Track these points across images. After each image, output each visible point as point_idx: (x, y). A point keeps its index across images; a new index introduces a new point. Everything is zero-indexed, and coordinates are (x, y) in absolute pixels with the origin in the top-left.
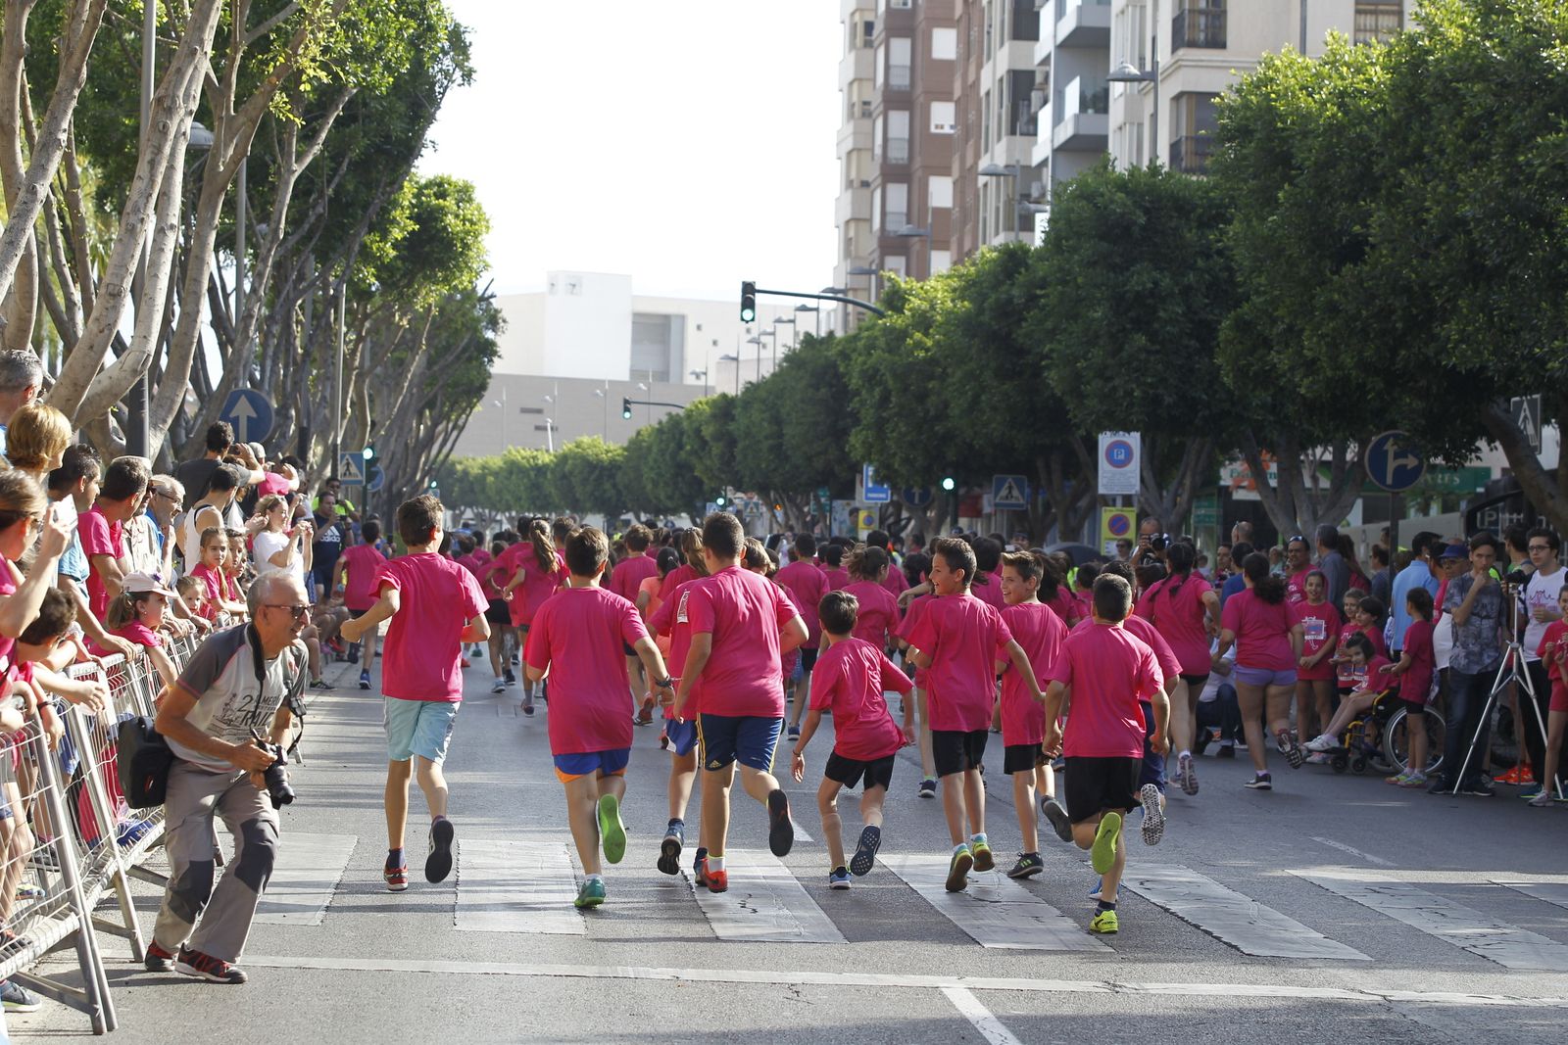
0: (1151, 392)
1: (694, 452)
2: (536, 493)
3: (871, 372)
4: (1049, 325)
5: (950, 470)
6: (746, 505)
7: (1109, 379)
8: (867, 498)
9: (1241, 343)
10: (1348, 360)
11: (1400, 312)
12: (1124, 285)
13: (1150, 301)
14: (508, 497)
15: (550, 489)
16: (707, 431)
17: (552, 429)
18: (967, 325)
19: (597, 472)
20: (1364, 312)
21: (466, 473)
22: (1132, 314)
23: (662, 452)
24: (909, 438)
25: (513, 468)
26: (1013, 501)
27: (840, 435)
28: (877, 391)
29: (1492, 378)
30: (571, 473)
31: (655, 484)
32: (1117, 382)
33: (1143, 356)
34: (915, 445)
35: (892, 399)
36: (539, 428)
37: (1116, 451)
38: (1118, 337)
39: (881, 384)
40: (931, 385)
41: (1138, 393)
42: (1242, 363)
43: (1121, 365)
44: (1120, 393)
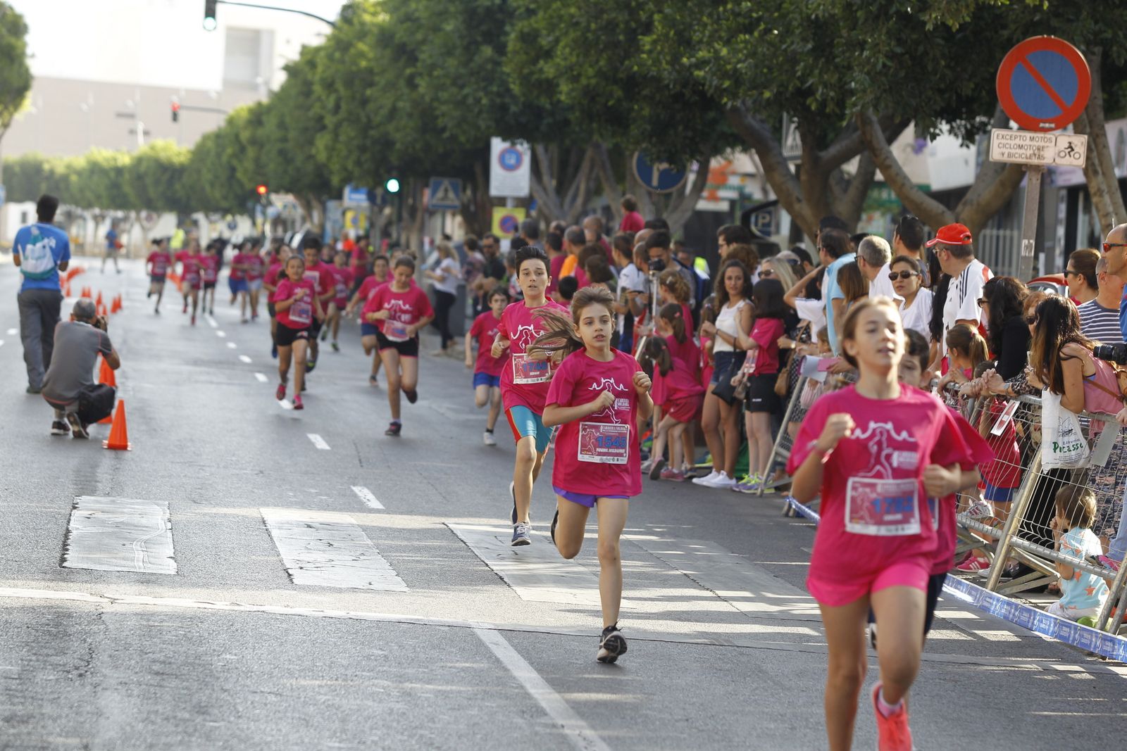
0: (498, 100)
1: (234, 155)
2: (115, 192)
3: (330, 80)
5: (395, 173)
7: (462, 87)
8: (350, 199)
9: (526, 53)
10: (591, 72)
11: (622, 26)
14: (89, 195)
15: (127, 189)
16: (245, 135)
17: (146, 133)
18: (385, 38)
19: (168, 175)
20: (593, 26)
21: (52, 172)
22: (484, 28)
23: (219, 155)
24: (356, 142)
25: (95, 169)
26: (448, 203)
27: (311, 142)
28: (333, 97)
29: (668, 85)
30: (145, 174)
32: (466, 91)
33: (489, 66)
34: (363, 149)
35: (344, 106)
36: (133, 132)
37: (507, 156)
38: (470, 48)
39: (336, 91)
40: (368, 92)
41: (484, 101)
42: (526, 71)
43: (472, 74)
44: (470, 101)
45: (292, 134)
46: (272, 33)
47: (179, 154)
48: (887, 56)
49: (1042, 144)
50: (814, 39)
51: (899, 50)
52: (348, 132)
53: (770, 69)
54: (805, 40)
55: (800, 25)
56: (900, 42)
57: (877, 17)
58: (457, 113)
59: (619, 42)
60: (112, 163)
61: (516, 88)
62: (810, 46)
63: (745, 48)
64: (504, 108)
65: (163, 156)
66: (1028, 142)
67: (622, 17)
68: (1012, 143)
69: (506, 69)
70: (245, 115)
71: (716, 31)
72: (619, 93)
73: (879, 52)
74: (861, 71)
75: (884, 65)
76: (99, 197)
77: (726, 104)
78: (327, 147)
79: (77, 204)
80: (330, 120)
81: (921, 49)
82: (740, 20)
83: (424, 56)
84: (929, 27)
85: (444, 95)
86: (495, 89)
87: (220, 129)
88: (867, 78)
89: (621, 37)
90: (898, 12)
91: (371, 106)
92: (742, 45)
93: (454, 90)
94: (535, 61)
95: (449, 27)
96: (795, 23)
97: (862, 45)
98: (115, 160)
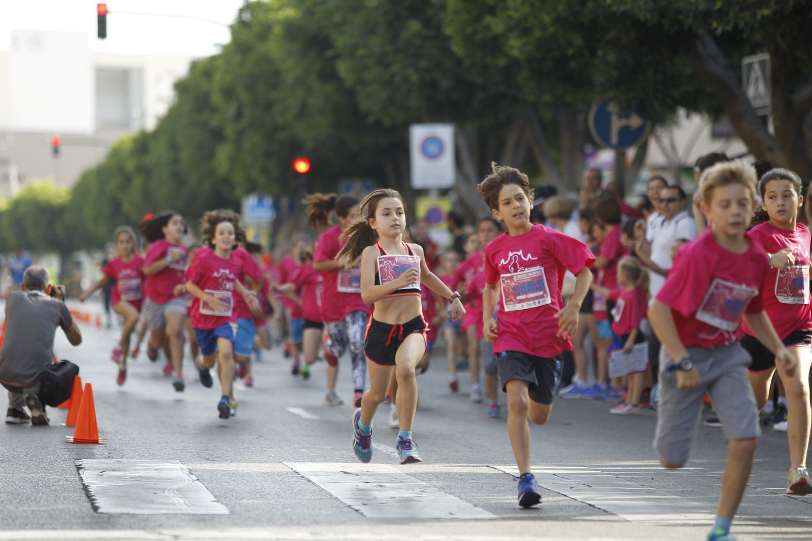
0: (427, 76)
1: (119, 188)
3: (228, 88)
4: (337, 18)
7: (387, 66)
9: (469, 12)
10: (547, 19)
15: (7, 235)
16: (130, 165)
17: (20, 178)
19: (47, 216)
27: (211, 155)
28: (233, 105)
30: (24, 217)
32: (395, 68)
34: (268, 155)
35: (246, 112)
36: (6, 178)
38: (394, 25)
39: (237, 98)
40: (273, 94)
41: (414, 78)
42: (469, 30)
43: (399, 51)
44: (398, 79)
45: (185, 154)
46: (141, 70)
47: (59, 194)
52: (253, 139)
58: (383, 94)
61: (458, 49)
64: (433, 85)
65: (42, 197)
72: (578, 40)
77: (716, 29)
78: (229, 159)
80: (230, 130)
85: (368, 76)
86: (424, 64)
87: (100, 164)
91: (276, 109)
93: (380, 70)
94: (479, 18)
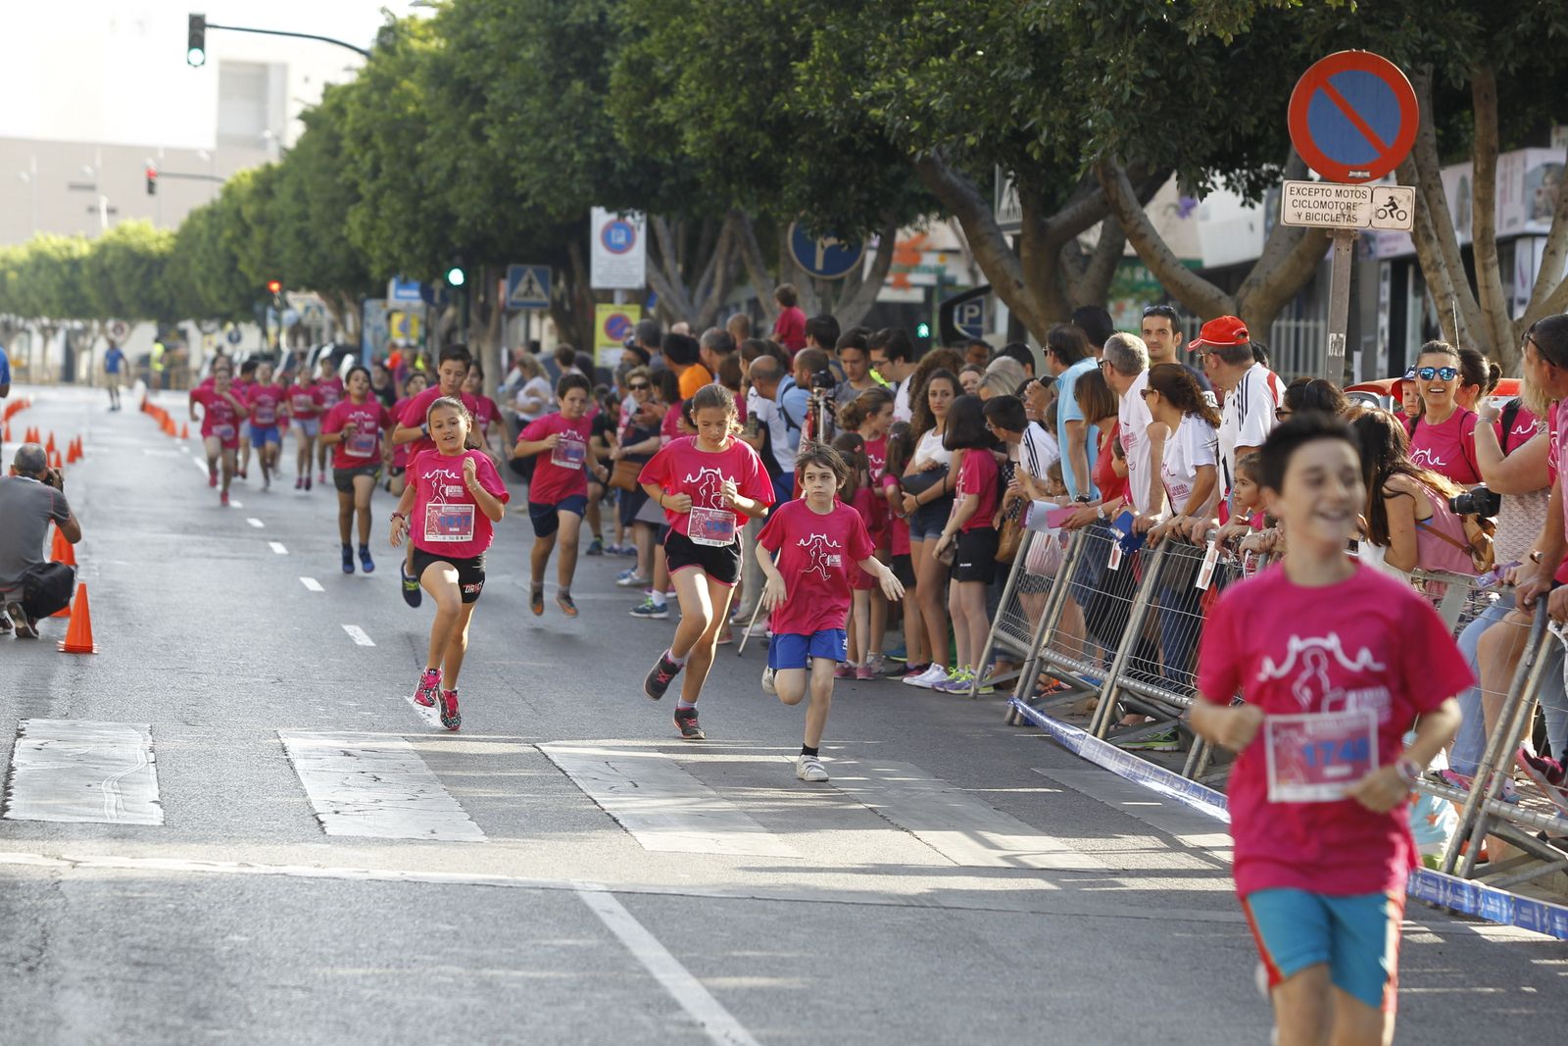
0: (597, 156)
1: (234, 240)
2: (70, 294)
3: (365, 132)
5: (458, 259)
6: (307, 309)
7: (547, 138)
8: (397, 297)
9: (636, 89)
10: (726, 113)
11: (768, 48)
12: (565, 17)
13: (597, 38)
14: (34, 299)
15: (87, 289)
16: (249, 211)
17: (111, 211)
18: (439, 72)
19: (144, 268)
20: (728, 49)
22: (577, 55)
23: (213, 240)
24: (403, 217)
25: (41, 262)
26: (533, 299)
27: (341, 219)
28: (369, 156)
29: (832, 129)
30: (112, 267)
31: (205, 281)
32: (553, 142)
33: (582, 108)
34: (413, 227)
35: (384, 167)
36: (93, 210)
37: (613, 233)
38: (558, 84)
39: (374, 147)
40: (419, 148)
41: (578, 157)
42: (636, 114)
43: (560, 120)
44: (559, 156)
45: (315, 209)
46: (284, 68)
47: (158, 240)
48: (1134, 82)
49: (1353, 200)
50: (1034, 62)
51: (1152, 74)
52: (392, 203)
53: (974, 104)
54: (1021, 63)
55: (1015, 42)
56: (1153, 62)
57: (1121, 29)
58: (543, 175)
59: (765, 71)
60: (65, 253)
61: (622, 138)
62: (1028, 72)
63: (940, 77)
64: (607, 166)
65: (134, 241)
66: (1333, 198)
67: (768, 36)
68: (1312, 199)
69: (609, 112)
70: (248, 182)
71: (898, 53)
72: (765, 141)
73: (1125, 77)
74: (1101, 104)
75: (1133, 95)
76: (48, 302)
77: (914, 153)
78: (362, 224)
79: (17, 312)
80: (366, 188)
81: (1183, 71)
82: (932, 37)
83: (496, 95)
84: (1192, 40)
85: (524, 150)
86: (592, 140)
87: (213, 202)
88: (1109, 112)
89: (767, 64)
90: (1149, 21)
91: (423, 166)
92: (934, 74)
93: (538, 142)
94: (649, 101)
95: (528, 53)
96: (1008, 40)
97: (1101, 68)
98: (69, 249)
